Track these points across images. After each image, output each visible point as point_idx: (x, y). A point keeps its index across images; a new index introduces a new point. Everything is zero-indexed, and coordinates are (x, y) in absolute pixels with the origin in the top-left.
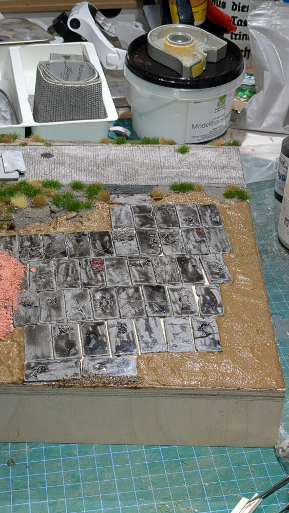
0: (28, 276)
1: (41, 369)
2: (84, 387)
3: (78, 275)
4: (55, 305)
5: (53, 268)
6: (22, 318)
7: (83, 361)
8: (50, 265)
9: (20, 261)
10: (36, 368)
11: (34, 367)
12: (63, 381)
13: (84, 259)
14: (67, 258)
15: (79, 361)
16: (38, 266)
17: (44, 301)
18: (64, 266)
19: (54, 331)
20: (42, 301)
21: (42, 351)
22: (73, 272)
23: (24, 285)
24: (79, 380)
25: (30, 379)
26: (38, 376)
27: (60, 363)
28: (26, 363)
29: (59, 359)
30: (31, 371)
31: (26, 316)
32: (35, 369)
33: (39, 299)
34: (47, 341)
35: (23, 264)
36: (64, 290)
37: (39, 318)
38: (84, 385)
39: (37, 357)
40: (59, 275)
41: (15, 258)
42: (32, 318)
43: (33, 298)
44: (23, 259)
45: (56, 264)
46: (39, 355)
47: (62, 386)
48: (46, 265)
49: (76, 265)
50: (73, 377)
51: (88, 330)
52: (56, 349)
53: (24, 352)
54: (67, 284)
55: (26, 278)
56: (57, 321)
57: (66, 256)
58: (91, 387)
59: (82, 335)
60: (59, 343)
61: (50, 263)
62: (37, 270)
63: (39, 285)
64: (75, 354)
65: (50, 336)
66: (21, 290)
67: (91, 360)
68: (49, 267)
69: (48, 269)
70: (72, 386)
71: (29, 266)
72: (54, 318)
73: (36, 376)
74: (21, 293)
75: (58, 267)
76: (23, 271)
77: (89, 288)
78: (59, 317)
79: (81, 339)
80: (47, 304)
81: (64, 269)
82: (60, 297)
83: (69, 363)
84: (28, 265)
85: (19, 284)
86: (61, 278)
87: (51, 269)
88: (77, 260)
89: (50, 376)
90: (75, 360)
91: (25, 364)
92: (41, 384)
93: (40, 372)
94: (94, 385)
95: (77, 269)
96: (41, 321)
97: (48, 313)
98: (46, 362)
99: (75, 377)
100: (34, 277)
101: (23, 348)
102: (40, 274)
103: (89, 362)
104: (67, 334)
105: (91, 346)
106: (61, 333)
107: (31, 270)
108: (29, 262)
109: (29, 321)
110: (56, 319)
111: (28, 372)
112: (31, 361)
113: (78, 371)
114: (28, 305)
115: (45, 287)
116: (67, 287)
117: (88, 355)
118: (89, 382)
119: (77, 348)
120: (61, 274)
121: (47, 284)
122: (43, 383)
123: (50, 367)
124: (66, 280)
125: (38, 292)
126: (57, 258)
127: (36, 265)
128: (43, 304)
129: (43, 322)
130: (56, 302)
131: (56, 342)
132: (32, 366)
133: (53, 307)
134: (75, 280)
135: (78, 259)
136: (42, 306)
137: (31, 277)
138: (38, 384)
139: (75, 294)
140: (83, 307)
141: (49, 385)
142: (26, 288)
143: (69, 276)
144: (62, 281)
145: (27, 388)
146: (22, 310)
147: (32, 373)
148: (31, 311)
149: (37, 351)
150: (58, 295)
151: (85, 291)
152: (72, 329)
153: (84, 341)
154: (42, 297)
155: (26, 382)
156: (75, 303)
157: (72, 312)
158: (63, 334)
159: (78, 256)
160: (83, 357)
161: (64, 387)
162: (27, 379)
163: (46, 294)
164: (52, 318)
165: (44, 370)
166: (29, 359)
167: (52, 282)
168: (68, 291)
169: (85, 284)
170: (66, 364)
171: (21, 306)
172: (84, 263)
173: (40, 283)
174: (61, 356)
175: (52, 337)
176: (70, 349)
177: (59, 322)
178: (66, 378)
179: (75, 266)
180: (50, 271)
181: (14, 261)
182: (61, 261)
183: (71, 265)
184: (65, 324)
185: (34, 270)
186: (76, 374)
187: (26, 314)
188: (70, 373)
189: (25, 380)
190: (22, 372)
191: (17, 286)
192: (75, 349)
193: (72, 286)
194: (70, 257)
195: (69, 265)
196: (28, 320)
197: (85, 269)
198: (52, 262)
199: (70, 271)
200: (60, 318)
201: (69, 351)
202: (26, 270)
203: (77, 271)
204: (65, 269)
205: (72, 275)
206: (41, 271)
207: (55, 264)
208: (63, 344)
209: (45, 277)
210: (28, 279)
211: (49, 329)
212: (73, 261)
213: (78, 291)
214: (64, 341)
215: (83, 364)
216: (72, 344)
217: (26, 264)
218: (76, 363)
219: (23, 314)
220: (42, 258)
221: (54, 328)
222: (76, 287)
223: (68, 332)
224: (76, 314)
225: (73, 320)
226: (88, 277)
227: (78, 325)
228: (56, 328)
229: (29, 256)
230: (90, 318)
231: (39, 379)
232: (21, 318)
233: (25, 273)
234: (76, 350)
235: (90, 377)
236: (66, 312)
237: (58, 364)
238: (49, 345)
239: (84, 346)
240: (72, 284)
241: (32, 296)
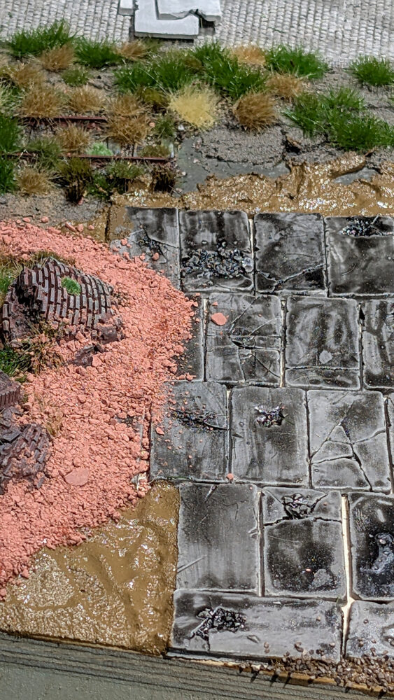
0: (202, 333)
1: (223, 618)
2: (348, 688)
3: (353, 347)
4: (276, 430)
5: (278, 321)
6: (174, 459)
7: (350, 611)
8: (271, 308)
9: (182, 286)
10: (206, 613)
11: (203, 609)
12: (286, 664)
13: (376, 302)
14: (324, 292)
15: (339, 610)
16: (235, 307)
17: (246, 415)
18: (313, 315)
19: (269, 509)
20: (240, 414)
21: (229, 563)
22: (338, 337)
23: (188, 362)
24: (335, 666)
25: (187, 645)
26: (212, 637)
27: (279, 606)
28: (178, 594)
29: (277, 594)
30: (192, 621)
31: (187, 454)
32: (204, 617)
33: (231, 407)
34: (244, 536)
35: (191, 298)
36: (306, 389)
37: (226, 464)
38: (350, 684)
39: (211, 581)
40: (296, 340)
41: (167, 276)
42: (205, 463)
43: (213, 403)
44: (192, 281)
45: (289, 309)
46: (220, 576)
47: (281, 679)
48: (258, 307)
49: (350, 317)
50: (317, 657)
51: (373, 519)
52: (270, 563)
53: (175, 560)
54: (318, 373)
55: (197, 340)
56: (279, 479)
57: (321, 287)
58: (371, 693)
59: (353, 531)
60: (281, 546)
61: (272, 304)
62: (231, 318)
63: (233, 364)
64: (326, 587)
65: (257, 525)
66: (179, 373)
67: (377, 611)
68: (266, 313)
69: (262, 320)
70: (310, 681)
71: (209, 304)
72: (272, 471)
73: (207, 639)
74: (177, 384)
75: (294, 316)
76: (187, 318)
77: (385, 393)
78: (288, 469)
79: (350, 546)
80: (253, 427)
81: (311, 326)
82: (292, 410)
83: (309, 612)
84: (205, 302)
85: (175, 357)
86: (302, 352)
87: (273, 321)
88: (355, 302)
89: (248, 642)
90: (328, 606)
91: (175, 598)
92: (219, 662)
93: (220, 628)
94: (378, 689)
95: (352, 328)
96: (231, 476)
97: (255, 452)
98: (239, 598)
99: (324, 658)
100: (221, 341)
101: (171, 549)
102: (238, 332)
103: (368, 617)
104: (308, 524)
105: (379, 569)
106: (289, 517)
107: (213, 317)
108: (208, 293)
109: (196, 471)
110: (276, 475)
111: (182, 621)
112: (195, 590)
113: (333, 638)
114: (196, 421)
115: (251, 374)
116: (317, 382)
117: (368, 595)
118: (364, 677)
119: (333, 568)
120: (301, 339)
121: (258, 365)
122: (226, 660)
123: (249, 615)
124: (315, 360)
125: (230, 387)
126: (294, 288)
127: (227, 305)
128: (241, 424)
129: (236, 479)
130: (279, 423)
131: (274, 542)
132: (196, 606)
133: (271, 436)
134: (344, 363)
135: (357, 298)
136: (238, 431)
137: (211, 341)
138: (210, 661)
139: (340, 405)
140: (363, 448)
141: (241, 670)
142: (194, 371)
143: (326, 348)
144: (304, 360)
145: (174, 669)
146: (178, 435)
147: (195, 625)
148: (203, 441)
149: (213, 563)
150: (288, 402)
151: (372, 399)
152: (324, 510)
153: (358, 551)
154: (238, 403)
155: (174, 650)
156: (339, 432)
157: (326, 458)
158: (296, 521)
159: (359, 292)
160: (350, 600)
161: (288, 680)
162: (180, 642)
163: (252, 397)
164: (266, 469)
165: (231, 622)
166: (187, 585)
167: (272, 362)
168: (318, 395)
169: (372, 379)
170: (299, 612)
171: (176, 422)
172: (375, 314)
173: (235, 360)
174: (285, 588)
175: (262, 526)
176: (314, 570)
177: (285, 483)
178: (295, 655)
179: (345, 318)
180: (270, 326)
181: (164, 285)
182: (306, 301)
183: (334, 314)
184: (305, 492)
185: (220, 318)
186: (329, 648)
187: (189, 447)
188: (309, 643)
189: (174, 645)
190: (164, 620)
191: (167, 363)
192: (328, 571)
193: (331, 379)
194: (335, 291)
195: (329, 316)
196: (193, 467)
197: (378, 333)
198: (277, 302)
199: (331, 333)
200: (290, 474)
201: (311, 576)
202: (197, 316)
203: (350, 335)
204: (316, 324)
205: (334, 347)
206: (241, 322)
207: (284, 308)
208: (292, 551)
209: (252, 342)
210: (201, 343)
211: (253, 503)
212: (342, 303)
213: (350, 397)
214: (298, 545)
215: (349, 619)
216: (319, 557)
217: (199, 300)
218: (329, 614)
219: (178, 445)
220: (247, 284)
221: (270, 501)
222: (345, 385)
223: (311, 518)
224: (338, 467)
225: (327, 483)
226: (383, 356)
227: (343, 500)
228: (276, 502)
229: (209, 274)
230: (380, 483)
231: (213, 649)
232: (173, 457)
233: (195, 325)
234: (332, 575)
235: (368, 661)
236: (310, 457)
237: (275, 609)
238: (250, 550)
239: (358, 567)
240: (334, 375)
241: (210, 397)
